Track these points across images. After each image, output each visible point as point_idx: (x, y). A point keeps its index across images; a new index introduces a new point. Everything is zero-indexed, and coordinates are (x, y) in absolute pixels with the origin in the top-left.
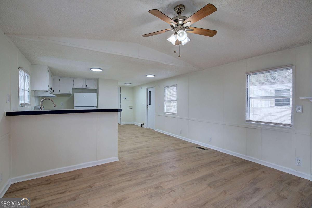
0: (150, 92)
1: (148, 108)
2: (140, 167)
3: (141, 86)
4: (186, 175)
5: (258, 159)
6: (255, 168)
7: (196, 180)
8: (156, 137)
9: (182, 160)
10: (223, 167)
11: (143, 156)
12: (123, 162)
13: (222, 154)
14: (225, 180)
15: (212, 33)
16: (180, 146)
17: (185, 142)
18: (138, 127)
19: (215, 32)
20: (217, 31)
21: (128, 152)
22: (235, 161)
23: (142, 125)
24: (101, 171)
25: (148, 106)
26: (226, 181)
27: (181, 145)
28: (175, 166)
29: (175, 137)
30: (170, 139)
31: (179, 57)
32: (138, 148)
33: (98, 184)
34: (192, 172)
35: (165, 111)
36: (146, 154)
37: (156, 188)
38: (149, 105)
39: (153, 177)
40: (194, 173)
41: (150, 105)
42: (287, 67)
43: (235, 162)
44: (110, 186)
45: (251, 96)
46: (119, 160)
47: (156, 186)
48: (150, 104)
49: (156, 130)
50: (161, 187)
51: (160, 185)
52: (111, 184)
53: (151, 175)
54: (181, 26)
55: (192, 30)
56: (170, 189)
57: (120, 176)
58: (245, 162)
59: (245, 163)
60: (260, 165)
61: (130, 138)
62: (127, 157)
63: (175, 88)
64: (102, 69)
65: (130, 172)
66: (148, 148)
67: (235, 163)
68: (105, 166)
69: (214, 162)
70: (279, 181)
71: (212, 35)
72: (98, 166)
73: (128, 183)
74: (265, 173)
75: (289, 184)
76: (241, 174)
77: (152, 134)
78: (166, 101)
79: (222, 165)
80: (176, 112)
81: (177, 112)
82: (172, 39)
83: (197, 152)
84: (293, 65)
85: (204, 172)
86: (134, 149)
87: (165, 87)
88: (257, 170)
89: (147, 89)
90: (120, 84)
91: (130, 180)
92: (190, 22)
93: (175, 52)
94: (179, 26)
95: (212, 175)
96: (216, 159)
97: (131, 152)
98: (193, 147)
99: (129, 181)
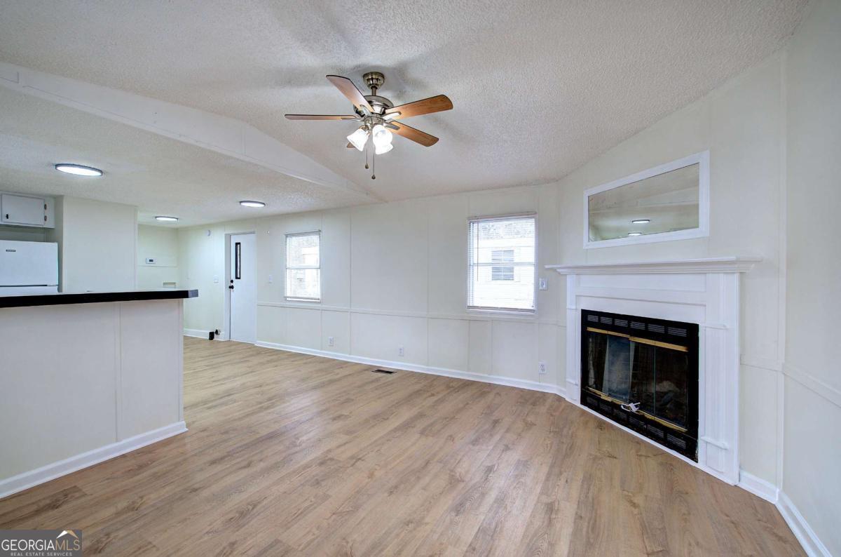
0: (237, 244)
1: (232, 287)
2: (258, 433)
3: (208, 228)
4: (373, 426)
5: (486, 375)
6: (485, 390)
7: (396, 430)
8: (268, 362)
9: (353, 400)
10: (435, 399)
11: (254, 408)
12: (203, 431)
13: (426, 376)
14: (446, 418)
15: (429, 140)
16: (338, 374)
17: (344, 364)
18: (200, 341)
19: (435, 140)
20: (438, 139)
21: (205, 406)
22: (451, 384)
23: (212, 336)
24: (141, 467)
25: (232, 281)
26: (447, 420)
27: (337, 371)
28: (342, 415)
29: (315, 356)
30: (305, 361)
31: (374, 178)
32: (228, 393)
33: (152, 496)
34: (383, 419)
35: (288, 295)
36: (261, 403)
37: (322, 464)
38: (235, 280)
39: (304, 445)
40: (388, 419)
41: (240, 278)
42: (528, 215)
43: (453, 387)
44: (195, 490)
45: (476, 262)
46: (187, 429)
47: (318, 462)
48: (237, 278)
49: (260, 343)
50: (332, 459)
51: (327, 456)
52: (197, 486)
53: (298, 444)
54: (379, 116)
55: (397, 128)
56: (352, 458)
57: (213, 462)
58: (466, 384)
59: (468, 385)
60: (490, 384)
61: (191, 371)
62: (208, 418)
63: (315, 238)
64: (101, 171)
65: (238, 448)
66: (257, 389)
67: (452, 389)
68: (150, 452)
69: (418, 393)
70: (520, 403)
71: (428, 145)
72: (124, 456)
73: (245, 472)
74: (500, 395)
75: (534, 404)
76: (467, 404)
77: (252, 355)
78: (289, 268)
79: (433, 395)
80: (317, 297)
81: (322, 295)
82: (358, 138)
83: (377, 380)
84: (536, 213)
85: (406, 414)
86: (220, 396)
87: (287, 236)
88: (489, 392)
89: (228, 237)
90: (142, 217)
91: (249, 465)
92: (400, 113)
93: (367, 167)
94: (375, 115)
95: (421, 415)
96: (418, 387)
97: (214, 403)
98: (366, 372)
99: (245, 467)
